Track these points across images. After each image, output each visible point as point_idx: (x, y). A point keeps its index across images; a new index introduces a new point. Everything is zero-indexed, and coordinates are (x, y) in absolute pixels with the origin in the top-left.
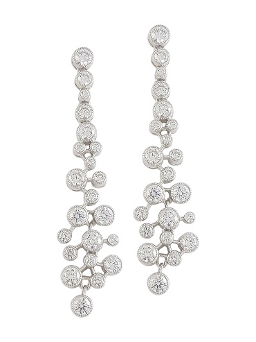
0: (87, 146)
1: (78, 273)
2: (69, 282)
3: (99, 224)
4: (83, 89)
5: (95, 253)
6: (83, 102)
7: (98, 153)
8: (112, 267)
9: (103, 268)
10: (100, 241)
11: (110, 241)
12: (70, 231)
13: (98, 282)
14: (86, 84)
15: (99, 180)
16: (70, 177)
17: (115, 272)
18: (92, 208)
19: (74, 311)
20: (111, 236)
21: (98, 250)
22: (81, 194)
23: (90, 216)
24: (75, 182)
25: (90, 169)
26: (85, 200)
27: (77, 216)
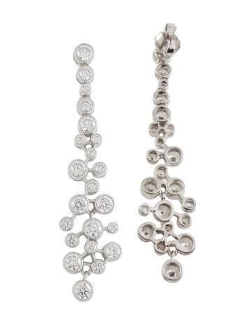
0: (88, 138)
1: (79, 260)
2: (71, 269)
3: (100, 213)
4: (84, 83)
5: (95, 240)
6: (84, 96)
7: (99, 144)
8: (111, 253)
9: (103, 255)
10: (100, 229)
11: (110, 228)
12: (71, 219)
13: (98, 267)
14: (87, 78)
15: (99, 171)
16: (72, 168)
17: (115, 258)
18: (92, 197)
19: (76, 296)
20: (111, 224)
21: (99, 238)
22: (82, 184)
23: (91, 205)
24: (77, 172)
25: (91, 160)
26: (86, 190)
27: (78, 205)
